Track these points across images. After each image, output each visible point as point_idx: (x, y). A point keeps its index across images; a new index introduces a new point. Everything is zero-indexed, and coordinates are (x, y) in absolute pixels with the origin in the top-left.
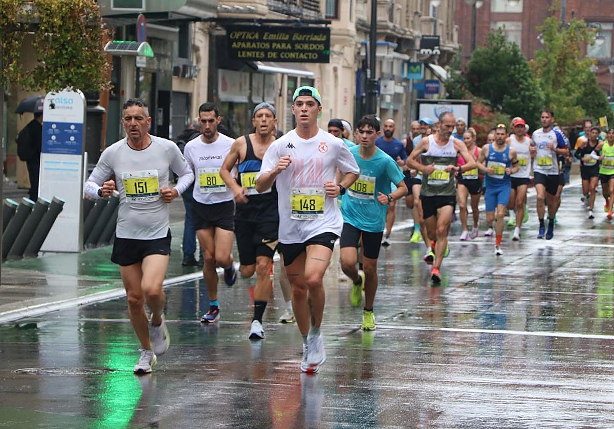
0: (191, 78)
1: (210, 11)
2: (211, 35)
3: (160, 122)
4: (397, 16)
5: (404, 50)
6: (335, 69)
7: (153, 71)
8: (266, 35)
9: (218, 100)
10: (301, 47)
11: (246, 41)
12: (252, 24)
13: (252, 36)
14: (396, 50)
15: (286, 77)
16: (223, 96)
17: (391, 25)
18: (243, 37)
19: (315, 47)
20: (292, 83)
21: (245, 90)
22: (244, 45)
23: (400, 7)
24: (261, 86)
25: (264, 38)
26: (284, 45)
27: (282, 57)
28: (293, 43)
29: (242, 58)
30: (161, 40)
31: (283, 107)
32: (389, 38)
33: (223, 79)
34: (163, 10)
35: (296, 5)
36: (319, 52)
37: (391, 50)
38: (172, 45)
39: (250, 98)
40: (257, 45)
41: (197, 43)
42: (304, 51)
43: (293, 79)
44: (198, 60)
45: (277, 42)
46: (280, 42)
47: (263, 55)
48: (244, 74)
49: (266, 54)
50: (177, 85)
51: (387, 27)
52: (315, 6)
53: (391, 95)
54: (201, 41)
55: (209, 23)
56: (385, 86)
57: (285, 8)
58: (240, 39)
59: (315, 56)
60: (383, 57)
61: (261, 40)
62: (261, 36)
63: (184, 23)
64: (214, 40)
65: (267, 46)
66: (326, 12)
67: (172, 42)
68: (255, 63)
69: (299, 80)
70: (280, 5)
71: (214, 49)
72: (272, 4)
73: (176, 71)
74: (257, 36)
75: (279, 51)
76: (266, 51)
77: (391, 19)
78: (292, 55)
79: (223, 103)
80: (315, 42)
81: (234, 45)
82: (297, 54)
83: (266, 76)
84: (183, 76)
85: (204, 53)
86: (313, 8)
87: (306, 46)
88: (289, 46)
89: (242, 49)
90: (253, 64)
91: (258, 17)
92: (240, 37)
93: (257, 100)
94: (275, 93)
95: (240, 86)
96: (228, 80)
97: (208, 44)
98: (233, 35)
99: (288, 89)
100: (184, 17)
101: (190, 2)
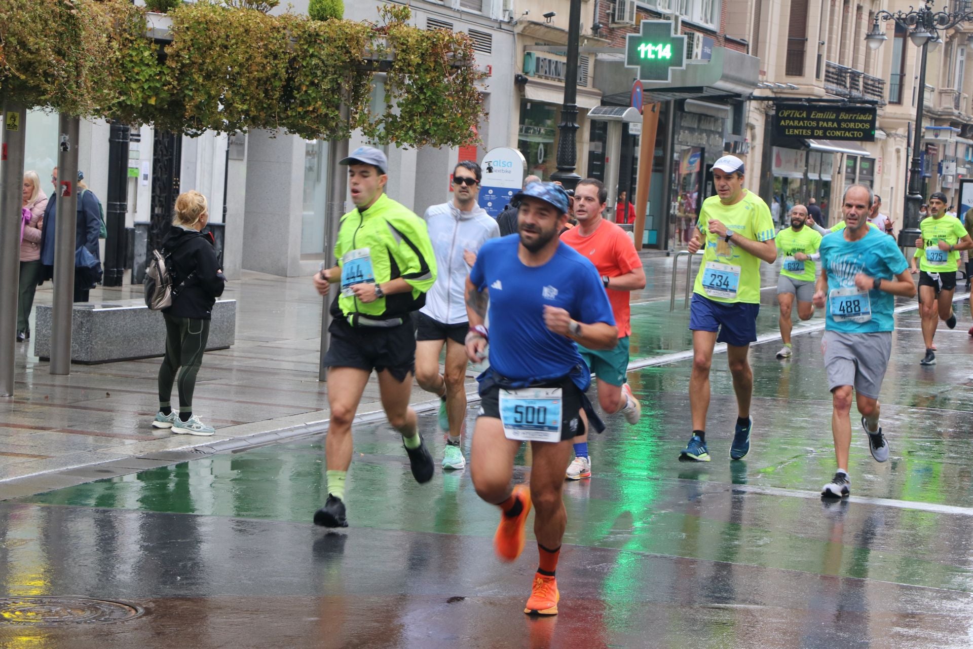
1: (749, 88)
2: (767, 115)
4: (963, 104)
5: (969, 135)
6: (898, 151)
7: (702, 146)
8: (813, 114)
9: (771, 175)
10: (847, 125)
11: (794, 119)
12: (800, 103)
13: (800, 114)
14: (961, 135)
15: (845, 156)
16: (777, 172)
17: (956, 112)
18: (791, 116)
19: (860, 125)
20: (851, 163)
21: (801, 167)
22: (791, 123)
23: (967, 96)
24: (818, 164)
25: (812, 117)
26: (830, 124)
27: (828, 135)
28: (839, 122)
29: (792, 136)
30: (711, 116)
31: (841, 184)
32: (954, 124)
33: (778, 156)
34: (698, 84)
35: (858, 89)
36: (864, 131)
37: (955, 135)
38: (723, 123)
39: (805, 174)
40: (804, 123)
41: (752, 121)
42: (849, 130)
43: (853, 158)
44: (753, 137)
45: (824, 120)
46: (827, 120)
47: (809, 132)
48: (799, 152)
49: (813, 132)
51: (952, 114)
52: (879, 92)
53: (953, 176)
54: (756, 120)
56: (947, 168)
57: (847, 92)
58: (788, 118)
59: (860, 134)
60: (946, 140)
61: (808, 118)
62: (809, 114)
63: (736, 102)
64: (770, 120)
65: (814, 124)
66: (890, 98)
67: (725, 120)
68: (807, 140)
69: (859, 159)
70: (840, 89)
71: (770, 128)
72: (834, 88)
73: (727, 147)
74: (804, 115)
75: (825, 129)
76: (813, 129)
77: (957, 107)
78: (838, 133)
79: (776, 179)
80: (861, 121)
81: (783, 123)
82: (843, 132)
83: (824, 154)
85: (759, 131)
86: (878, 93)
87: (852, 125)
88: (835, 125)
89: (789, 127)
90: (805, 142)
91: (807, 97)
92: (789, 115)
93: (813, 176)
94: (833, 170)
95: (796, 163)
96: (782, 157)
97: (764, 123)
98: (782, 114)
99: (847, 167)
100: (724, 93)
101: (725, 78)
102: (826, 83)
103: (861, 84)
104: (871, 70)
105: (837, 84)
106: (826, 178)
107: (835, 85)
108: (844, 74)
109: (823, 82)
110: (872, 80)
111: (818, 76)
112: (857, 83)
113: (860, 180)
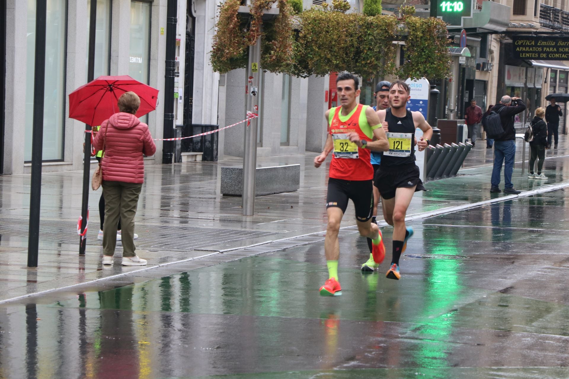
0: (487, 71)
1: (504, 27)
2: (501, 43)
3: (466, 99)
7: (464, 67)
8: (539, 42)
9: (505, 85)
10: (564, 50)
11: (525, 46)
12: (530, 35)
13: (530, 43)
15: (550, 70)
16: (508, 82)
18: (524, 44)
20: (554, 74)
21: (523, 79)
22: (524, 49)
24: (533, 76)
25: (538, 44)
26: (551, 49)
27: (550, 57)
28: (558, 47)
29: (522, 58)
30: (469, 46)
31: (547, 90)
33: (509, 71)
34: (473, 26)
35: (558, 22)
38: (476, 50)
39: (525, 84)
40: (533, 49)
41: (493, 48)
42: (565, 53)
43: (554, 71)
44: (492, 59)
45: (547, 46)
47: (537, 55)
48: (522, 68)
49: (539, 55)
50: (478, 76)
54: (495, 47)
55: (500, 35)
57: (552, 24)
58: (522, 45)
61: (536, 45)
62: (536, 43)
63: (484, 35)
64: (503, 46)
65: (540, 49)
67: (476, 47)
68: (531, 61)
69: (559, 72)
70: (548, 22)
71: (503, 52)
72: (543, 22)
73: (478, 67)
74: (533, 43)
75: (548, 53)
76: (539, 53)
78: (557, 55)
79: (508, 87)
82: (561, 54)
83: (537, 69)
84: (483, 70)
85: (496, 55)
87: (567, 49)
88: (555, 49)
89: (523, 52)
90: (529, 61)
91: (535, 30)
92: (522, 44)
93: (530, 85)
94: (542, 81)
95: (520, 76)
96: (511, 73)
97: (499, 49)
98: (517, 43)
99: (551, 78)
100: (486, 31)
101: (492, 21)
102: (540, 19)
103: (560, 18)
104: (565, 7)
105: (544, 18)
106: (538, 86)
107: (543, 20)
108: (549, 11)
109: (539, 18)
110: (566, 14)
111: (535, 15)
112: (557, 17)
113: (559, 86)
